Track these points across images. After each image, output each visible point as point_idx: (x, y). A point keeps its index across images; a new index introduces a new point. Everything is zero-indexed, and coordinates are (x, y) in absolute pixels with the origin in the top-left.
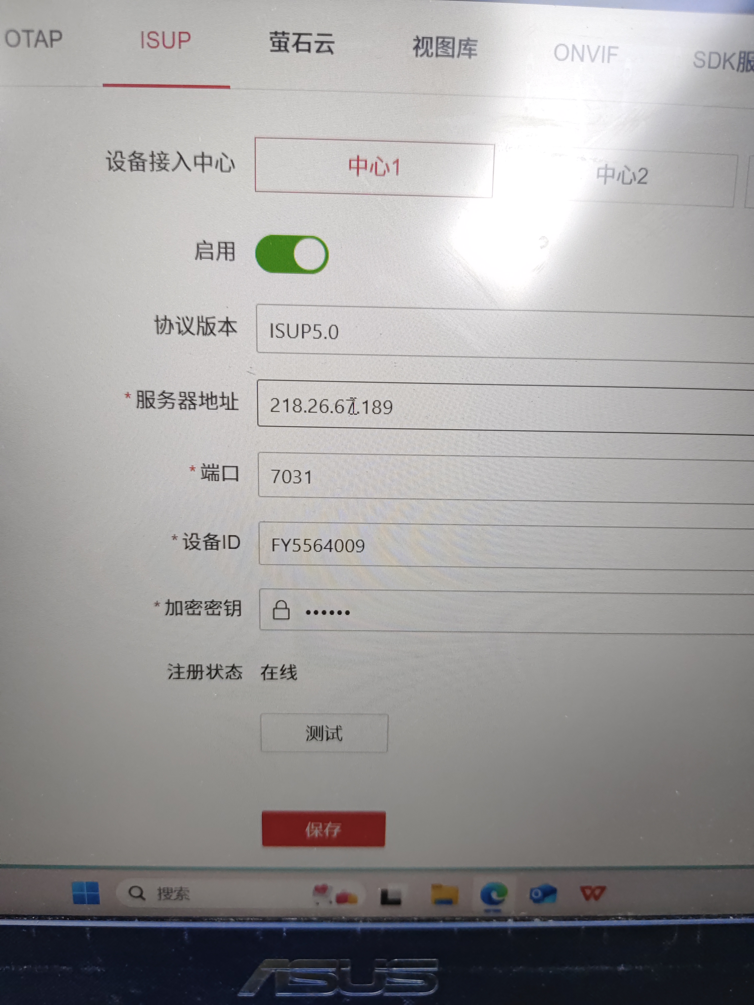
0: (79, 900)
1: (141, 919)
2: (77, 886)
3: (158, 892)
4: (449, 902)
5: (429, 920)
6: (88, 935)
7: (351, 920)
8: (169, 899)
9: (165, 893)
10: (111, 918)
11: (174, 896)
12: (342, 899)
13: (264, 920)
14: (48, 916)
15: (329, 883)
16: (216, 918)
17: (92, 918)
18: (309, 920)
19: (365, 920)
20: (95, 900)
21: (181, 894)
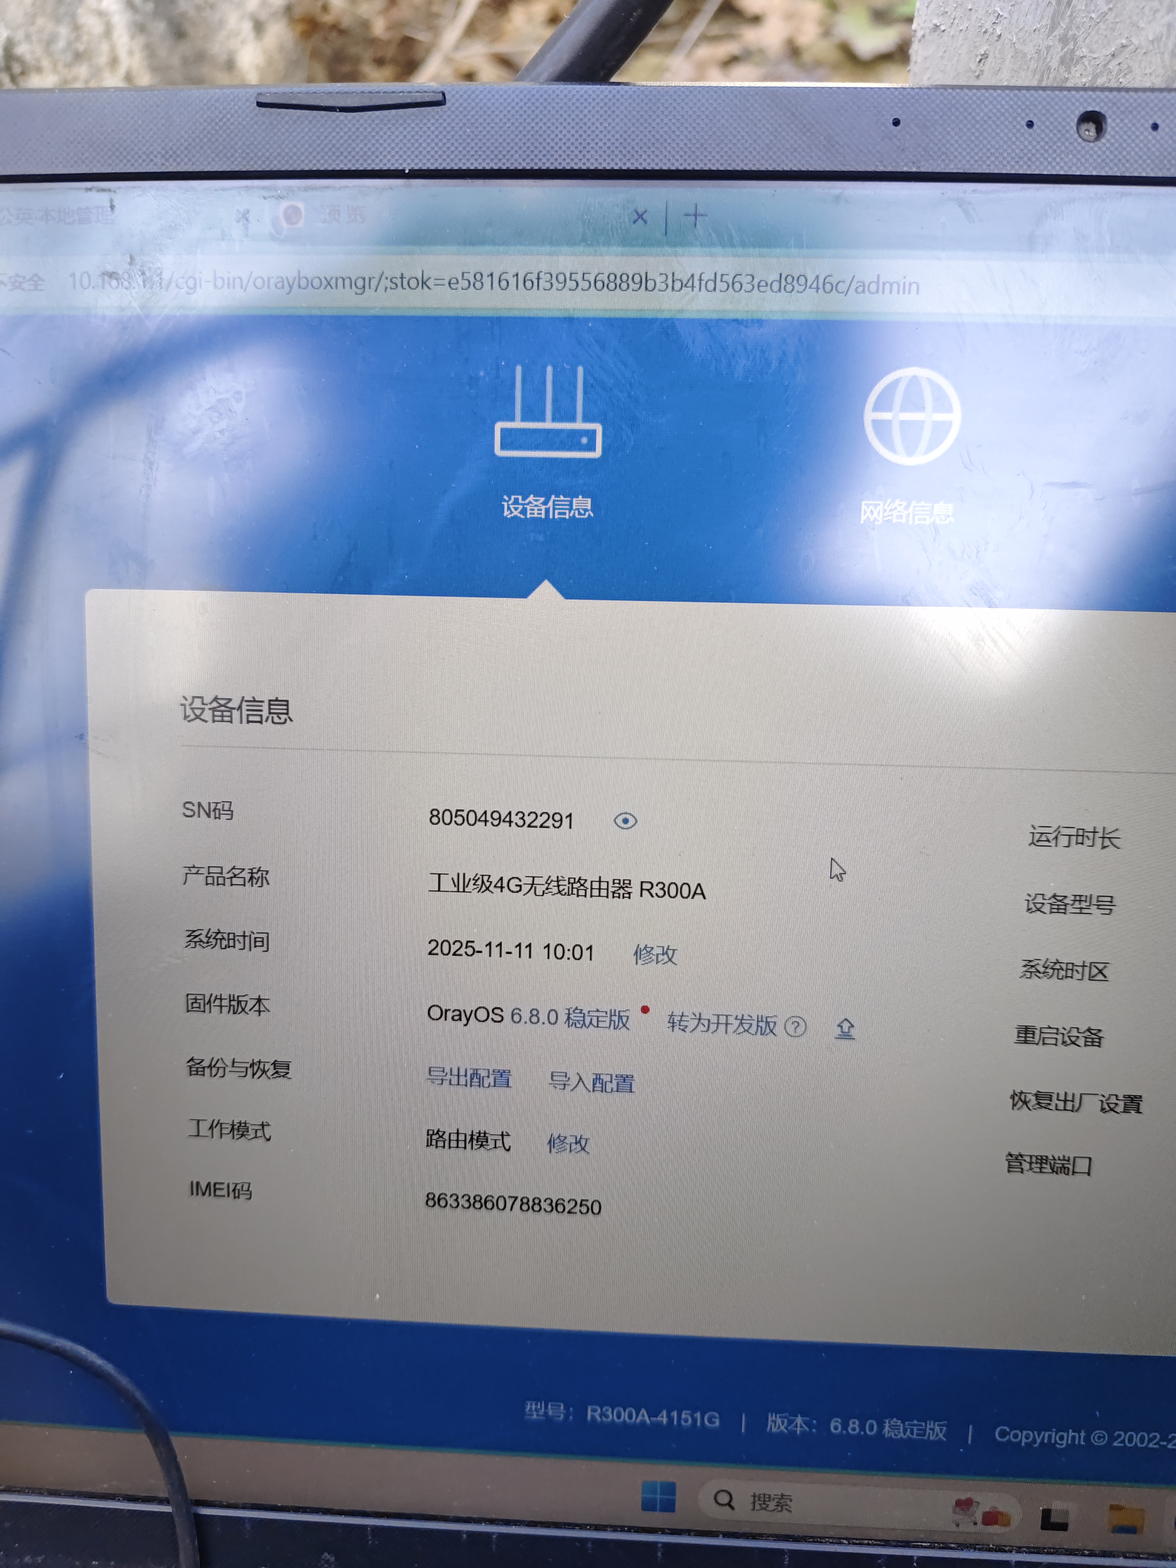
0: (648, 1506)
1: (727, 1535)
2: (649, 1487)
3: (751, 1499)
4: (1131, 1530)
5: (1104, 1554)
6: (659, 1554)
7: (1000, 1549)
8: (765, 1509)
9: (760, 1501)
10: (688, 1532)
11: (772, 1505)
12: (991, 1518)
13: (886, 1543)
14: (606, 1526)
15: (976, 1497)
16: (824, 1538)
17: (663, 1531)
18: (946, 1547)
19: (1019, 1550)
20: (669, 1506)
21: (783, 1502)
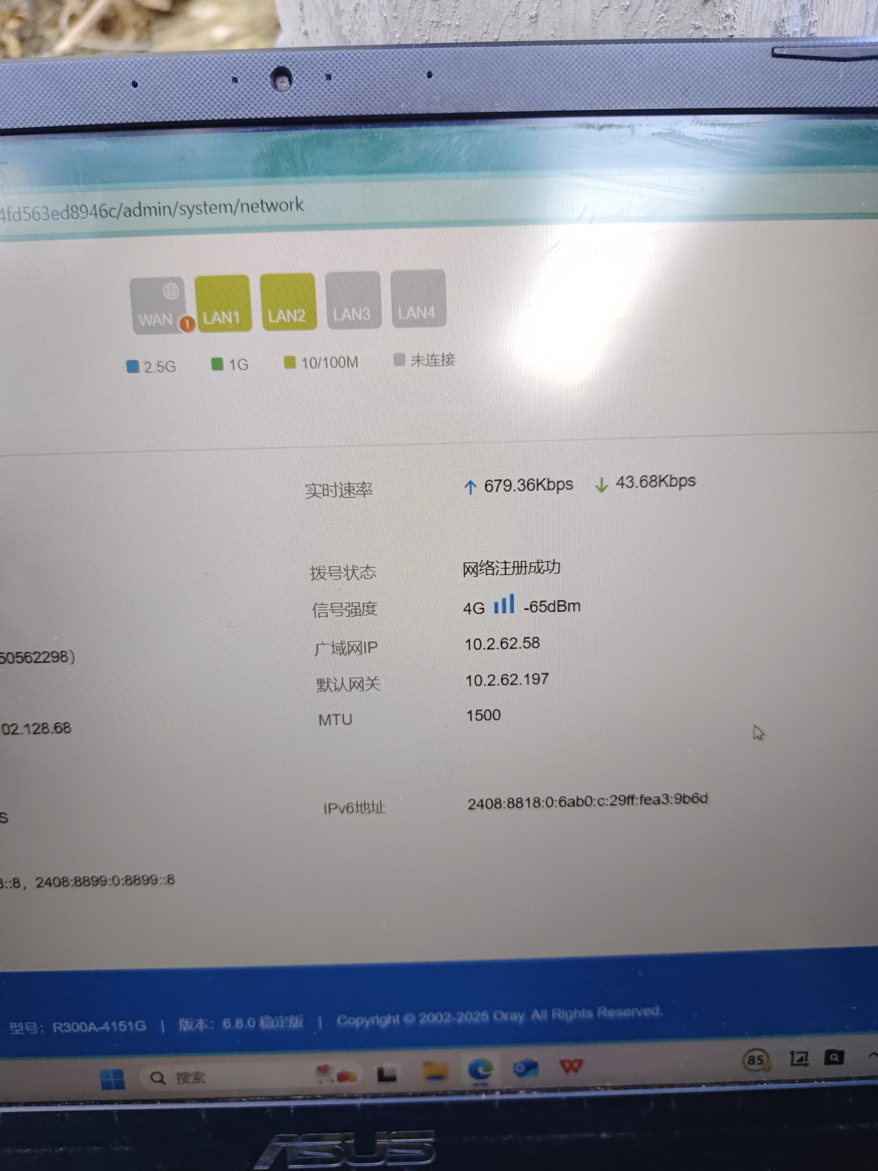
0: (106, 1086)
1: (163, 1101)
2: (104, 1074)
3: (176, 1077)
4: (440, 1077)
5: (423, 1095)
6: (116, 1118)
7: (352, 1097)
8: (187, 1082)
9: (183, 1077)
10: (136, 1102)
11: (191, 1079)
12: (343, 1077)
13: (273, 1099)
14: (80, 1102)
15: (330, 1063)
16: (229, 1098)
17: (119, 1102)
18: (314, 1098)
19: (365, 1096)
20: (120, 1086)
21: (198, 1077)
